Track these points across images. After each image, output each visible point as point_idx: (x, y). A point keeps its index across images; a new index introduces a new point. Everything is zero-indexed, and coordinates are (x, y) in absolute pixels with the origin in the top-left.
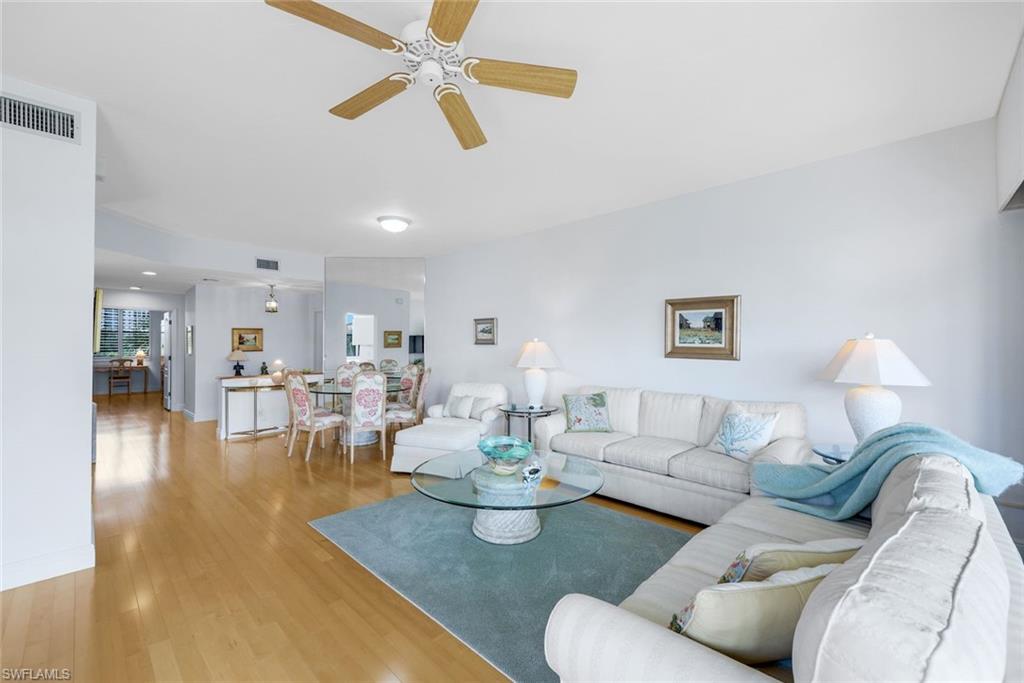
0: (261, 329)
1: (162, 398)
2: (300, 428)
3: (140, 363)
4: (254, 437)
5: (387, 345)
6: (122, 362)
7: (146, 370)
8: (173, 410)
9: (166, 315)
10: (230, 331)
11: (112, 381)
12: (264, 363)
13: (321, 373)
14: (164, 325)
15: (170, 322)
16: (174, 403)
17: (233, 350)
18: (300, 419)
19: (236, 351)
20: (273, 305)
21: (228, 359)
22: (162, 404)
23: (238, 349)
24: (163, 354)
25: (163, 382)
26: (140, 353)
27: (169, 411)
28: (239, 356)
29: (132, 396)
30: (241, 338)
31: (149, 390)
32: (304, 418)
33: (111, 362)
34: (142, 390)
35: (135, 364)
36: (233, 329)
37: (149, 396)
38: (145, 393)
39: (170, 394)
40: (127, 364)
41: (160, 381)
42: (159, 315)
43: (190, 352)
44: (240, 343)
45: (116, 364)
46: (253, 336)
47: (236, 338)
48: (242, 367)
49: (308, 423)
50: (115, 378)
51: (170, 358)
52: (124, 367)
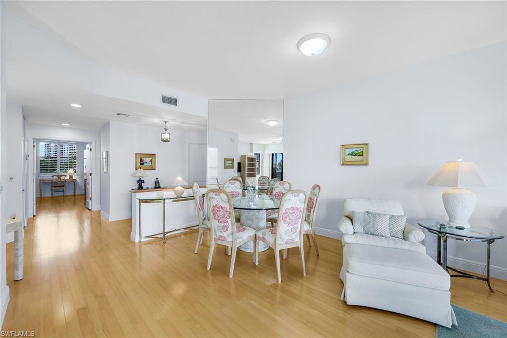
0: (155, 155)
1: (85, 200)
2: (220, 242)
3: (71, 177)
4: (162, 239)
5: (226, 167)
6: (59, 176)
7: (75, 182)
8: (93, 210)
9: (88, 146)
10: (135, 155)
11: (54, 188)
12: (157, 178)
13: (206, 187)
14: (86, 153)
15: (91, 150)
16: (94, 205)
17: (136, 169)
18: (219, 233)
19: (139, 170)
20: (166, 136)
21: (133, 176)
22: (85, 205)
23: (140, 168)
24: (85, 171)
25: (85, 190)
26: (71, 171)
27: (90, 210)
28: (141, 173)
29: (67, 198)
30: (141, 160)
31: (77, 194)
32: (225, 234)
33: (53, 176)
34: (73, 194)
35: (68, 178)
36: (136, 154)
37: (76, 197)
38: (74, 196)
39: (91, 199)
40: (63, 178)
41: (83, 189)
42: (82, 145)
43: (105, 170)
44: (141, 164)
45: (56, 178)
46: (149, 159)
47: (138, 161)
48: (143, 181)
49: (230, 239)
50: (55, 187)
51: (91, 174)
52: (61, 180)
